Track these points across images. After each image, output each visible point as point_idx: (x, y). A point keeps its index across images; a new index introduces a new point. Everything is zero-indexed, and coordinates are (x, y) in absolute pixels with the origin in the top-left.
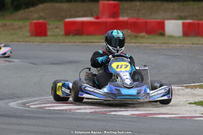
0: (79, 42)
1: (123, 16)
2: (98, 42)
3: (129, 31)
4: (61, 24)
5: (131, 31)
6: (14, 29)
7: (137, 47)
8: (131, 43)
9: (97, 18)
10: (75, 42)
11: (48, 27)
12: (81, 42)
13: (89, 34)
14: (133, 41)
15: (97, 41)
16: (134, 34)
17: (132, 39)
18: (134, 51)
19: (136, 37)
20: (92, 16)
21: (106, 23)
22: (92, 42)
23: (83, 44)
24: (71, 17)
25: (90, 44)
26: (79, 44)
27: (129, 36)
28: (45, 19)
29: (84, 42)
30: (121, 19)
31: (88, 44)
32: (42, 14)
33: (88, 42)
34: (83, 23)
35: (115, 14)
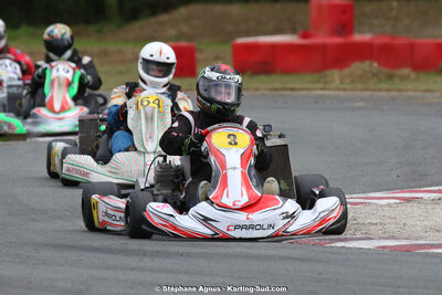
0: (266, 89)
1: (362, 32)
2: (307, 89)
3: (375, 65)
4: (227, 50)
5: (379, 64)
6: (123, 62)
7: (393, 99)
8: (380, 90)
9: (305, 36)
10: (257, 90)
11: (199, 56)
12: (271, 90)
13: (287, 71)
14: (383, 86)
15: (304, 86)
16: (385, 70)
17: (380, 81)
18: (386, 107)
19: (390, 77)
20: (293, 31)
21: (323, 47)
22: (292, 89)
23: (274, 93)
24: (247, 34)
25: (290, 93)
26: (265, 92)
27: (374, 75)
28: (190, 38)
29: (276, 89)
30: (358, 37)
31: (284, 93)
32: (185, 29)
33: (284, 89)
34: (274, 47)
35: (344, 27)
